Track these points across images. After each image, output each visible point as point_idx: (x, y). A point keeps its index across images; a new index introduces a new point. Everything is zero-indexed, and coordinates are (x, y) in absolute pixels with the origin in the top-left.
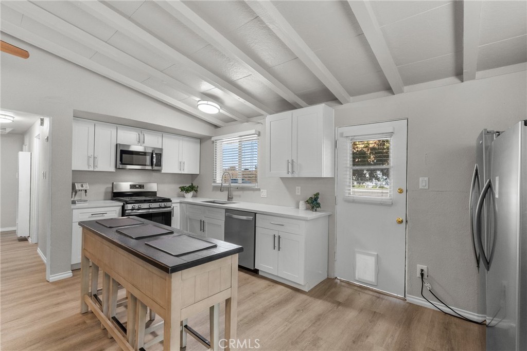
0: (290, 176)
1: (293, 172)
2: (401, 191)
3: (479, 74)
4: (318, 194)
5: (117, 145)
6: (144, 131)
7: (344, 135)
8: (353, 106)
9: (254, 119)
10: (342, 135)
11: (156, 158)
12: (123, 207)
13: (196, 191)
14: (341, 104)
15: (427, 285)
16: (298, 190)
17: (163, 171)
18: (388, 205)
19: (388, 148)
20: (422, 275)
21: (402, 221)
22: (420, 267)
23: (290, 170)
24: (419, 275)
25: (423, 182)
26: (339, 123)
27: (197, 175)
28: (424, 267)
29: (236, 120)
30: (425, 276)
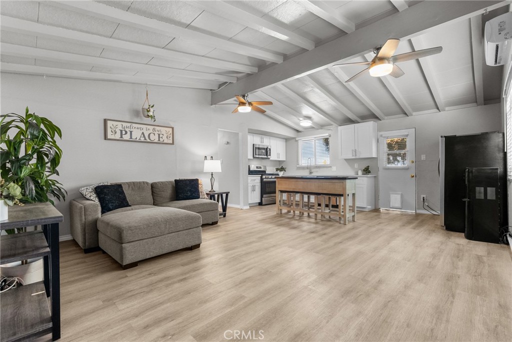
0: (354, 157)
1: (356, 155)
2: (413, 162)
3: (447, 108)
4: (369, 166)
5: (253, 145)
6: (263, 136)
7: (383, 136)
8: (387, 121)
9: (326, 127)
10: (381, 136)
11: (267, 151)
12: (261, 177)
13: (285, 171)
14: (381, 120)
15: (426, 204)
16: (356, 166)
17: (271, 159)
18: (407, 169)
19: (406, 142)
20: (424, 199)
21: (413, 176)
22: (422, 196)
23: (354, 154)
24: (422, 200)
25: (423, 157)
26: (379, 130)
27: (284, 161)
28: (425, 196)
29: (314, 128)
30: (425, 200)
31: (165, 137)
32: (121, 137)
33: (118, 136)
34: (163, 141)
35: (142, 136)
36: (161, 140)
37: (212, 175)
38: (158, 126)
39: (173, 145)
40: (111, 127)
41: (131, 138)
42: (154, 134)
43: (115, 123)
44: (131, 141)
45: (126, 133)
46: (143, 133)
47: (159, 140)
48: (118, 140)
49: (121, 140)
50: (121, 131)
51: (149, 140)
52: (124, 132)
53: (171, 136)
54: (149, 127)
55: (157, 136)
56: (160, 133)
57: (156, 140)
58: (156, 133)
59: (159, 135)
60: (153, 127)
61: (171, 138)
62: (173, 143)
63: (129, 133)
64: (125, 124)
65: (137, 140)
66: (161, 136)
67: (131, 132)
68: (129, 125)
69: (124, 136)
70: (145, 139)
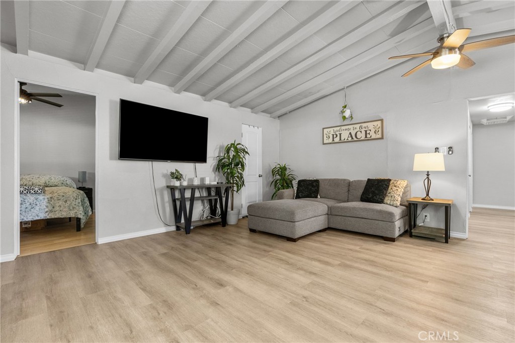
31: (372, 133)
32: (333, 140)
33: (330, 140)
34: (371, 137)
35: (350, 136)
36: (368, 136)
37: (428, 175)
38: (365, 122)
39: (382, 140)
40: (326, 134)
41: (340, 140)
42: (361, 132)
43: (328, 130)
44: (341, 142)
45: (337, 136)
46: (350, 133)
47: (366, 137)
48: (330, 143)
49: (333, 143)
50: (333, 135)
51: (355, 139)
52: (335, 136)
53: (380, 130)
54: (355, 126)
55: (364, 133)
56: (367, 129)
57: (363, 138)
58: (363, 130)
59: (366, 131)
60: (360, 125)
61: (380, 132)
62: (382, 138)
63: (339, 135)
64: (336, 129)
65: (345, 140)
66: (368, 132)
67: (340, 134)
68: (338, 128)
69: (335, 139)
70: (352, 138)
